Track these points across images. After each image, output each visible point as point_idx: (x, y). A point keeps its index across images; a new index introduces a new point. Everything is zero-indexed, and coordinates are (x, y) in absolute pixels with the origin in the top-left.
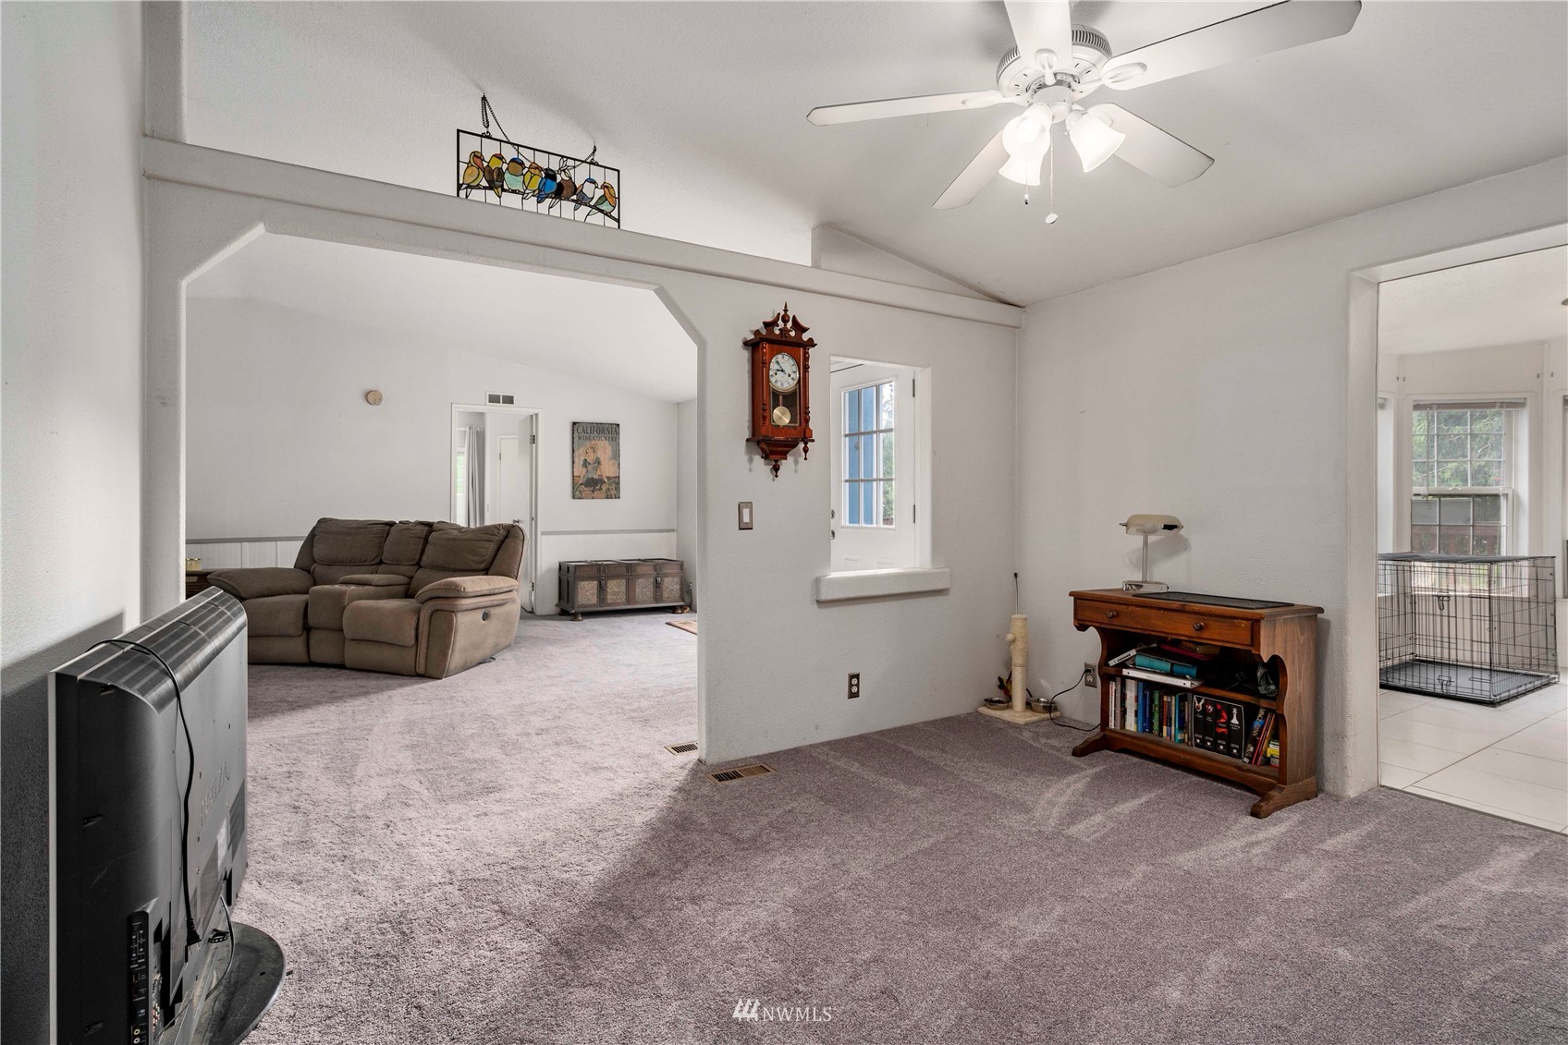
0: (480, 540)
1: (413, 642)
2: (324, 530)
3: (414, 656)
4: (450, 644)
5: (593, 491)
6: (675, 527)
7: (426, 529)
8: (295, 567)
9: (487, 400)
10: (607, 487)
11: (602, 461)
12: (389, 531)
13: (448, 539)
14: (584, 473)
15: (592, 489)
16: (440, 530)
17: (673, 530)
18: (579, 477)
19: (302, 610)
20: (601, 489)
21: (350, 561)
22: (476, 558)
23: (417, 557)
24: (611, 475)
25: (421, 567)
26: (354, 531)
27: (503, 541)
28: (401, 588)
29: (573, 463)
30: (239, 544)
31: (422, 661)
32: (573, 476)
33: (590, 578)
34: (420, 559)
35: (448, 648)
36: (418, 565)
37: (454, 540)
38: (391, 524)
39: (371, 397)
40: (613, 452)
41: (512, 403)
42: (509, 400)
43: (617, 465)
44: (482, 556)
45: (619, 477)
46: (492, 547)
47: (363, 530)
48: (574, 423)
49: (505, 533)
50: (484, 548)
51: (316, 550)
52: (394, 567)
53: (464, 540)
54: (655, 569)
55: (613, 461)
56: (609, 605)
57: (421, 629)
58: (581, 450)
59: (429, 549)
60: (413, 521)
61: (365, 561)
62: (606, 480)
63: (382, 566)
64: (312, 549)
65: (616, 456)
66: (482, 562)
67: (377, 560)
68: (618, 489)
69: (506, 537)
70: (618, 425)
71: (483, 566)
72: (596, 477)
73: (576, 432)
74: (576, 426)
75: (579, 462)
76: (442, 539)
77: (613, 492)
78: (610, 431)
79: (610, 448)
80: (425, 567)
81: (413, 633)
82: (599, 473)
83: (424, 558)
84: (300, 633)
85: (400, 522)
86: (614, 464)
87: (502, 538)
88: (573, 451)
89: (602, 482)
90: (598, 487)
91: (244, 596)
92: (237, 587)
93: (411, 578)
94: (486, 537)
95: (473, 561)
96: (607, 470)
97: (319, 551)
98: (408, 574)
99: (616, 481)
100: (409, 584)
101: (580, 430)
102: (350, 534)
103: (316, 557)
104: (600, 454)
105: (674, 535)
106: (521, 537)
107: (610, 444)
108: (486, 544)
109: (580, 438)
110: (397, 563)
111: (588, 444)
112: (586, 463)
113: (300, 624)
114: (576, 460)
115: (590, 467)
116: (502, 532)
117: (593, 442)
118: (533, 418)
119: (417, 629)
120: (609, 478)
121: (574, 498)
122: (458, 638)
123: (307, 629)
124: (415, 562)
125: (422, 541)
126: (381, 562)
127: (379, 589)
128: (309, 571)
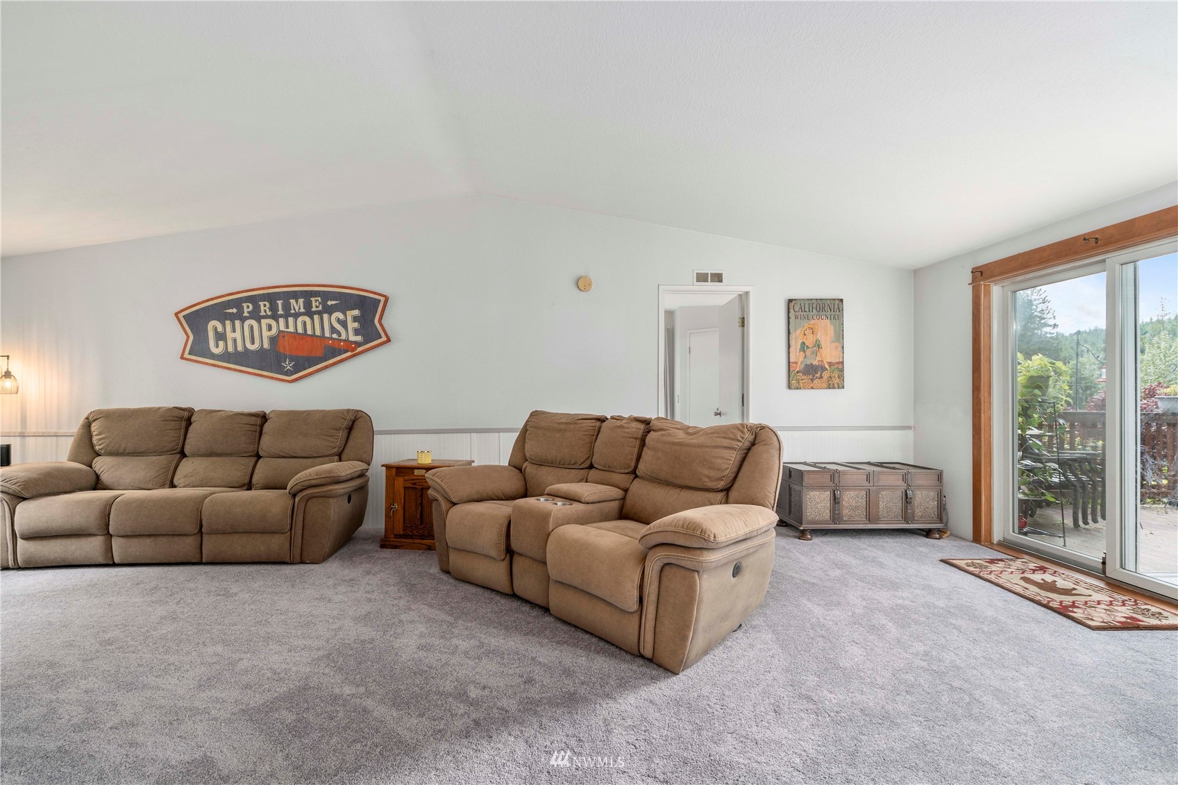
0: (717, 447)
1: (635, 607)
2: (537, 425)
3: (637, 627)
4: (691, 621)
5: (812, 380)
6: (912, 424)
7: (642, 426)
8: (509, 465)
9: (695, 279)
10: (828, 375)
11: (823, 344)
12: (600, 427)
13: (673, 444)
14: (801, 359)
15: (811, 377)
16: (661, 430)
17: (909, 428)
18: (796, 363)
19: (504, 530)
20: (821, 377)
21: (560, 462)
22: (712, 473)
23: (633, 464)
24: (834, 360)
25: (637, 476)
26: (563, 426)
27: (749, 449)
28: (616, 504)
29: (789, 347)
30: (469, 434)
31: (649, 637)
32: (789, 362)
33: (821, 488)
34: (636, 467)
35: (689, 627)
36: (634, 473)
37: (680, 444)
38: (602, 420)
39: (582, 284)
40: (835, 333)
41: (720, 281)
42: (718, 278)
43: (840, 348)
44: (719, 470)
45: (842, 363)
46: (733, 457)
47: (572, 426)
48: (790, 301)
49: (751, 438)
50: (723, 458)
51: (527, 447)
52: (607, 475)
53: (694, 446)
54: (905, 479)
55: (836, 344)
56: (846, 522)
57: (646, 591)
58: (798, 331)
59: (647, 455)
60: (626, 415)
61: (573, 464)
62: (827, 366)
63: (592, 472)
64: (524, 445)
65: (839, 337)
66: (721, 479)
67: (587, 464)
68: (841, 377)
69: (753, 444)
70: (842, 300)
71: (721, 484)
72: (815, 363)
73: (791, 310)
74: (792, 304)
75: (796, 346)
76: (665, 443)
77: (836, 381)
78: (832, 308)
79: (832, 328)
80: (642, 478)
81: (636, 593)
82: (818, 358)
83: (641, 466)
84: (503, 557)
85: (613, 418)
86: (836, 348)
87: (747, 444)
88: (789, 333)
89: (823, 369)
90: (818, 375)
91: (454, 500)
92: (447, 490)
93: (626, 491)
94: (726, 442)
95: (708, 477)
96: (828, 355)
97: (531, 449)
98: (622, 485)
99: (839, 367)
100: (624, 499)
101: (797, 308)
102: (559, 431)
103: (527, 454)
104: (820, 336)
105: (910, 433)
106: (776, 444)
107: (831, 324)
108: (726, 453)
109: (796, 317)
110: (609, 469)
111: (806, 324)
112: (804, 347)
113: (503, 547)
114: (792, 343)
115: (808, 352)
116: (749, 437)
117: (812, 322)
118: (743, 298)
119: (641, 587)
120: (830, 364)
121: (789, 387)
122: (702, 612)
123: (510, 552)
124: (631, 469)
125: (638, 443)
126: (591, 467)
127: (590, 507)
128: (520, 470)
